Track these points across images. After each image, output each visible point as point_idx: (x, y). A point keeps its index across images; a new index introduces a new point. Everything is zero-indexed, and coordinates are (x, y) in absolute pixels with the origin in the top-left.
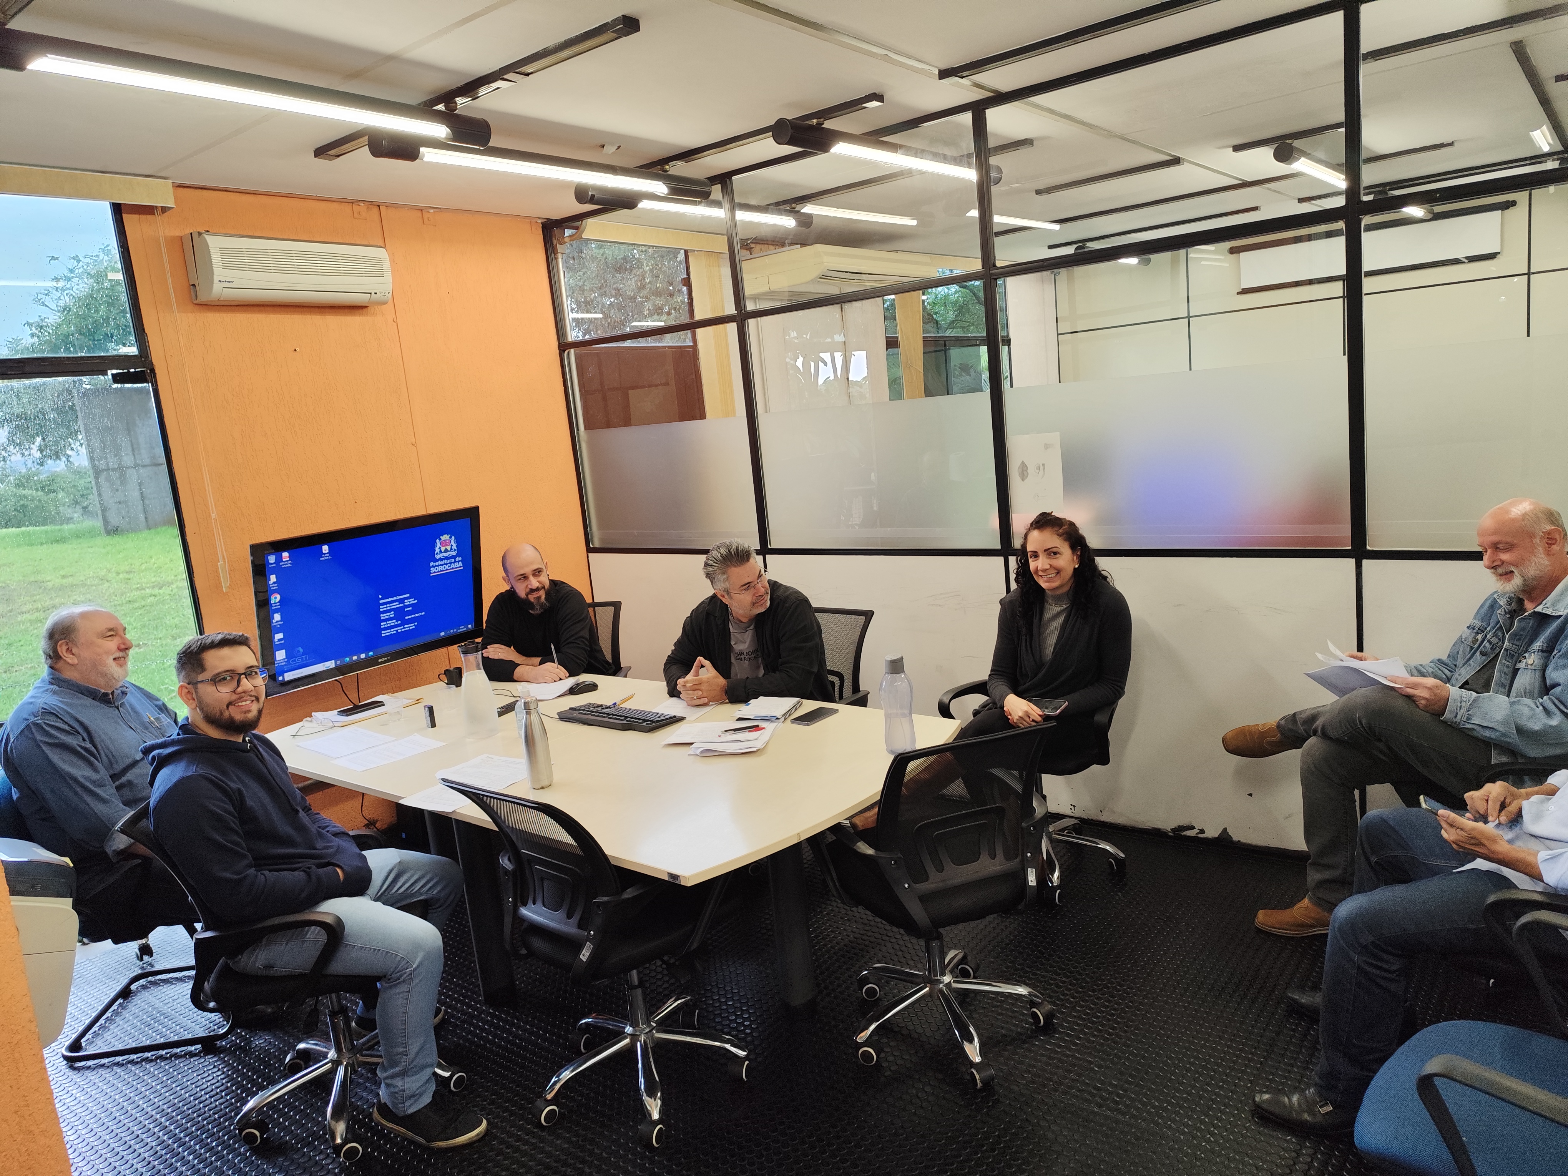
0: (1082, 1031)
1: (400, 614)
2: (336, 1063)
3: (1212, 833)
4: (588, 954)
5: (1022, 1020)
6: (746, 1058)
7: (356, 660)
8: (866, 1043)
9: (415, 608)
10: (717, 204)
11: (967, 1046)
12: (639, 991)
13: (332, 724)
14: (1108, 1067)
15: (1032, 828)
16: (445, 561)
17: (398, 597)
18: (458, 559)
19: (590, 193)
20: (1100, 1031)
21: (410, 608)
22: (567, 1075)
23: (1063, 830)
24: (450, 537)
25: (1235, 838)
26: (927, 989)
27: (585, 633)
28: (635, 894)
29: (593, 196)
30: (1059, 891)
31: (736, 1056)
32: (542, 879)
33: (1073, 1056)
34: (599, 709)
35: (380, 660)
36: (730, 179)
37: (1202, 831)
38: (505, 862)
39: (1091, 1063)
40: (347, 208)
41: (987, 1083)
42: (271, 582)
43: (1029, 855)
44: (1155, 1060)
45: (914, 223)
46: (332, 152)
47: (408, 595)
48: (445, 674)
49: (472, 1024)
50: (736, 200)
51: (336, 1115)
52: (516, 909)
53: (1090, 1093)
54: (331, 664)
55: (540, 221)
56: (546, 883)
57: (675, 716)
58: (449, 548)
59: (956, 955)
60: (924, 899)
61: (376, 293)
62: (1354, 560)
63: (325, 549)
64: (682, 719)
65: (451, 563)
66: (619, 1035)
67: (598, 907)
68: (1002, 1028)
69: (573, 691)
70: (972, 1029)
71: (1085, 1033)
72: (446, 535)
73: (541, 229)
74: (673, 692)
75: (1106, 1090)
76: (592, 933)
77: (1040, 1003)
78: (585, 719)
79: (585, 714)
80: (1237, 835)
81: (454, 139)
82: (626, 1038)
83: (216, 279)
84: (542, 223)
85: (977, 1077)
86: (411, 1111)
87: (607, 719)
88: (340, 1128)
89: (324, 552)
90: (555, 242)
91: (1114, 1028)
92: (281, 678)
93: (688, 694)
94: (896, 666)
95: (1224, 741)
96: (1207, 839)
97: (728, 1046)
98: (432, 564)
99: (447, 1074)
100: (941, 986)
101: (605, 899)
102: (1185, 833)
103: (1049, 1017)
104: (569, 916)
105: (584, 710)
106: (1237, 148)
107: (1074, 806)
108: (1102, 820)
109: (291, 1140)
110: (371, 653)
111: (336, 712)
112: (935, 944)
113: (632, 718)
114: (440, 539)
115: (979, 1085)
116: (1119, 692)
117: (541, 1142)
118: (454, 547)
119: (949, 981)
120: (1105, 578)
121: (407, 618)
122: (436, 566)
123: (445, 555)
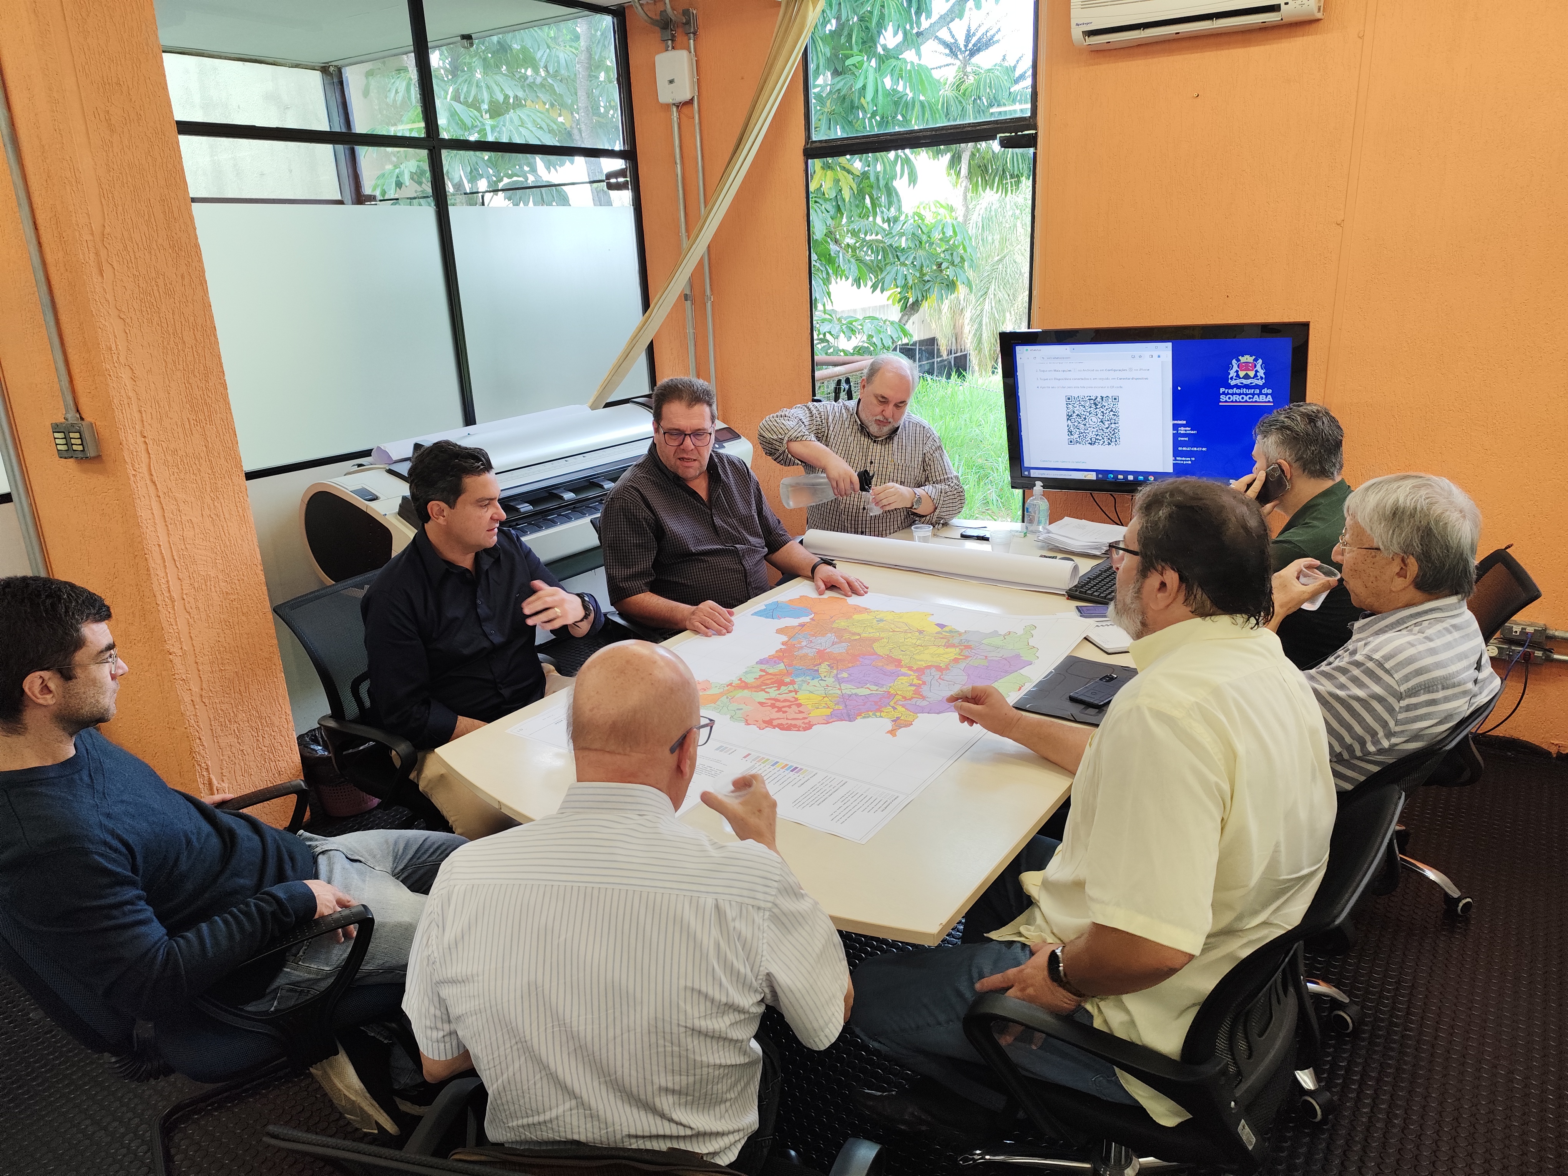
9: (1193, 440)
16: (1244, 390)
18: (1265, 391)
21: (1186, 439)
24: (1255, 360)
47: (1185, 422)
58: (1252, 374)
65: (1253, 394)
72: (1248, 356)
98: (1222, 390)
114: (1238, 360)
118: (1261, 373)
122: (1228, 394)
123: (1245, 382)
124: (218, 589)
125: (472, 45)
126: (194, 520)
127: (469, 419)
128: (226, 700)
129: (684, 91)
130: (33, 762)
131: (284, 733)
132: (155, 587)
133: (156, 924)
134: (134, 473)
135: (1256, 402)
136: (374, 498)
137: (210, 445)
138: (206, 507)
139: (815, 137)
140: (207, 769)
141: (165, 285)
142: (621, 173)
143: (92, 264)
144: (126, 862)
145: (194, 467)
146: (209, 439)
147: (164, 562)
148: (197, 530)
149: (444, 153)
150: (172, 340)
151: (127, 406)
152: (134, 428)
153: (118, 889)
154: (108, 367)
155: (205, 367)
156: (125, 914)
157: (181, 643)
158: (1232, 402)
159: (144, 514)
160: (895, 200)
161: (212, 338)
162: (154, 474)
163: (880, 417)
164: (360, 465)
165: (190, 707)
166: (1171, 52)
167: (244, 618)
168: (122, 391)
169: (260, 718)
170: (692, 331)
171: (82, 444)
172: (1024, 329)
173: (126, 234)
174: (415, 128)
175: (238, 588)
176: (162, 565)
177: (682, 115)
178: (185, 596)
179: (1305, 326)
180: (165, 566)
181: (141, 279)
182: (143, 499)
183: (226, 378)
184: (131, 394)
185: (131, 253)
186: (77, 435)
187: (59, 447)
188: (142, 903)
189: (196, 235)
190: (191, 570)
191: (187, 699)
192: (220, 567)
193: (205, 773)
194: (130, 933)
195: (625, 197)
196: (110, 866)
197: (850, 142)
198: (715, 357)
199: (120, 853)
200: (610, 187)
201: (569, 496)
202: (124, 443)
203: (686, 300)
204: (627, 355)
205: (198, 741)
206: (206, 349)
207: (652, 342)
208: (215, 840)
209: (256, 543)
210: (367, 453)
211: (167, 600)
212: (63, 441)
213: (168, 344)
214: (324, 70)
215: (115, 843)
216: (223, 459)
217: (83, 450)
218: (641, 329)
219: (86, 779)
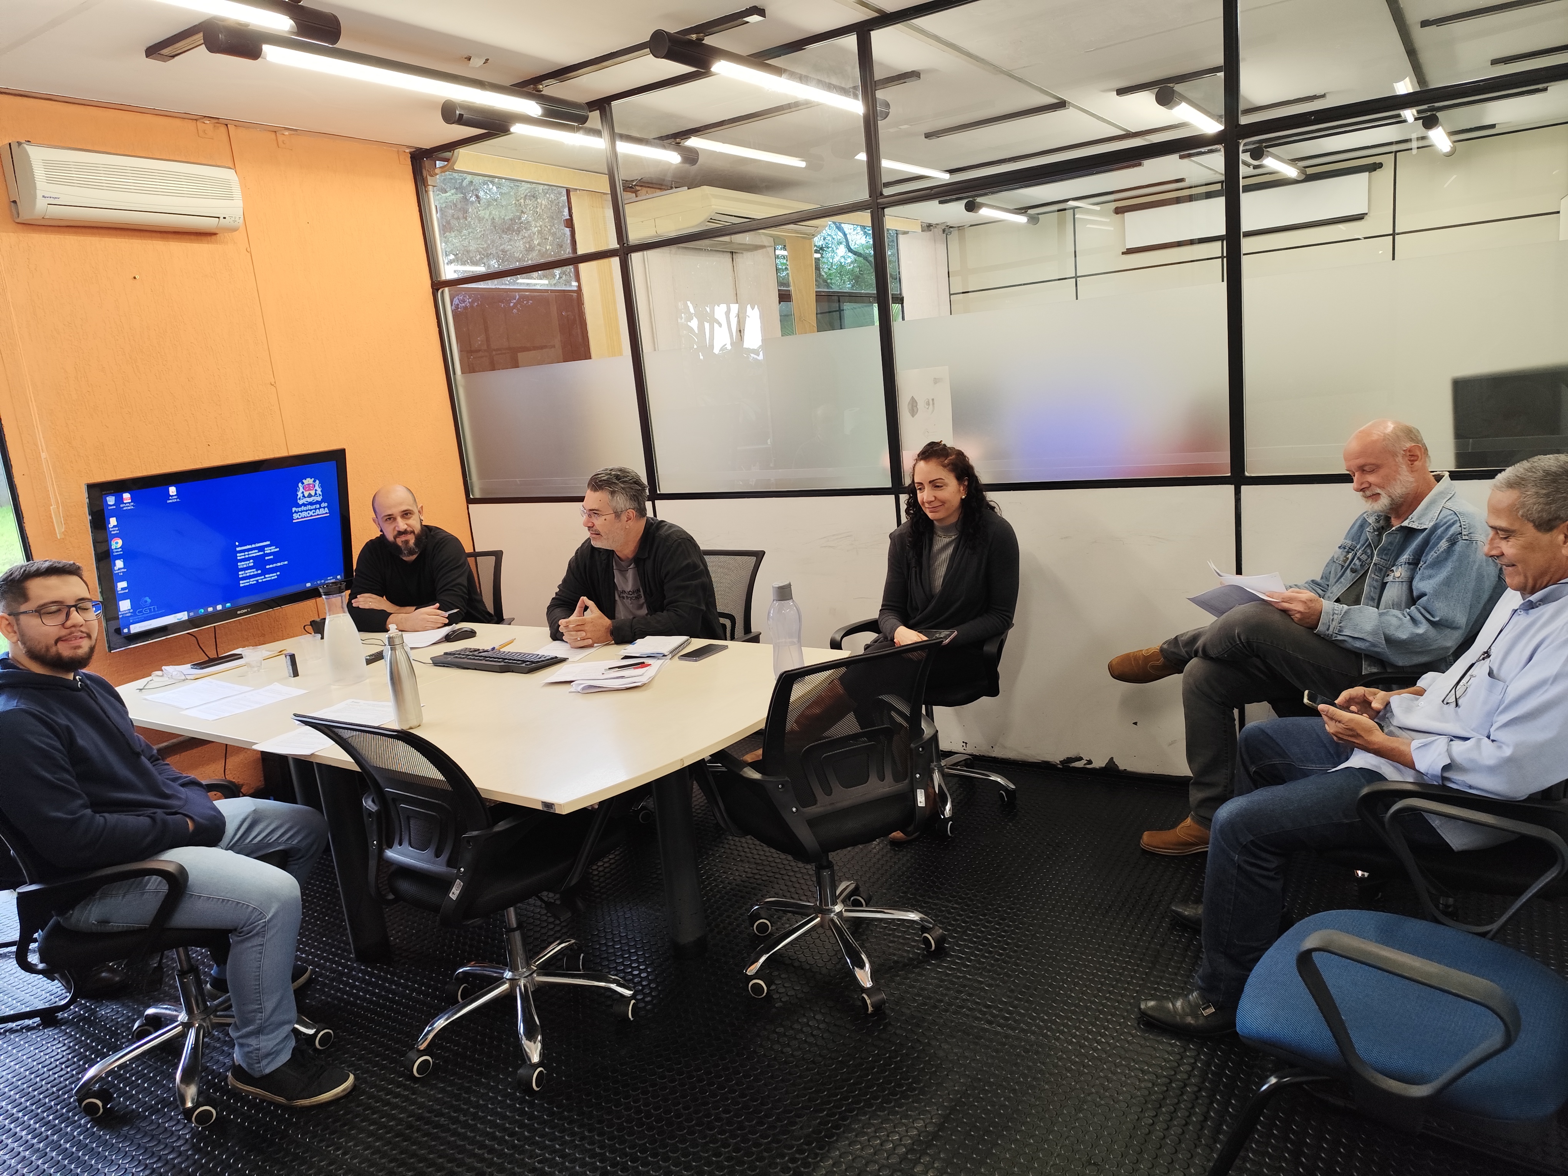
0: (973, 954)
1: (260, 563)
2: (187, 1026)
3: (1099, 763)
4: (458, 892)
5: (914, 946)
6: (633, 997)
7: (211, 612)
8: (757, 976)
9: (277, 557)
10: (597, 133)
11: (858, 973)
12: (517, 936)
13: (183, 678)
14: (998, 986)
15: (920, 749)
16: (309, 507)
17: (258, 545)
18: (323, 505)
19: (458, 112)
20: (990, 952)
21: (272, 557)
22: (441, 1023)
23: (955, 765)
24: (314, 481)
25: (1121, 767)
26: (819, 919)
27: (463, 580)
28: (507, 826)
29: (461, 115)
30: (951, 823)
31: (622, 996)
32: (408, 818)
33: (965, 978)
34: (476, 653)
35: (239, 612)
36: (609, 104)
37: (1090, 762)
38: (369, 804)
39: (981, 982)
40: (191, 125)
41: (879, 1007)
42: (111, 526)
43: (918, 776)
44: (1044, 977)
45: (803, 165)
46: (165, 51)
47: (268, 543)
48: (311, 625)
49: (342, 982)
50: (616, 131)
51: (187, 1078)
52: (381, 851)
53: (980, 1011)
54: (183, 616)
55: (408, 151)
56: (412, 822)
57: (556, 657)
58: (313, 493)
59: (848, 886)
60: (813, 823)
61: (224, 218)
62: (1233, 486)
63: (172, 490)
64: (563, 660)
65: (316, 509)
66: (497, 981)
67: (468, 842)
68: (894, 955)
69: (448, 638)
70: (864, 957)
71: (976, 956)
72: (308, 479)
73: (409, 160)
74: (556, 636)
75: (996, 1008)
76: (462, 869)
77: (931, 928)
78: (460, 663)
79: (460, 658)
80: (1123, 764)
81: (299, 33)
82: (504, 983)
83: (39, 194)
84: (410, 153)
85: (868, 1002)
86: (268, 1071)
87: (483, 662)
88: (191, 1092)
89: (171, 494)
90: (425, 173)
91: (1005, 949)
92: (126, 631)
93: (572, 635)
94: (784, 593)
95: (1111, 668)
96: (1094, 769)
97: (613, 986)
98: (294, 509)
99: (311, 1032)
100: (832, 915)
101: (475, 833)
102: (1073, 765)
103: (940, 941)
104: (437, 855)
105: (459, 654)
106: (1121, 92)
107: (966, 743)
108: (993, 756)
109: (138, 1108)
110: (228, 605)
111: (189, 666)
112: (826, 873)
113: (510, 659)
114: (303, 483)
115: (870, 1009)
116: (1007, 623)
117: (413, 1094)
118: (319, 492)
119: (840, 910)
120: (993, 508)
121: (268, 567)
122: (299, 512)
123: (309, 500)
135: (318, 515)
158: (302, 518)
179: (343, 451)
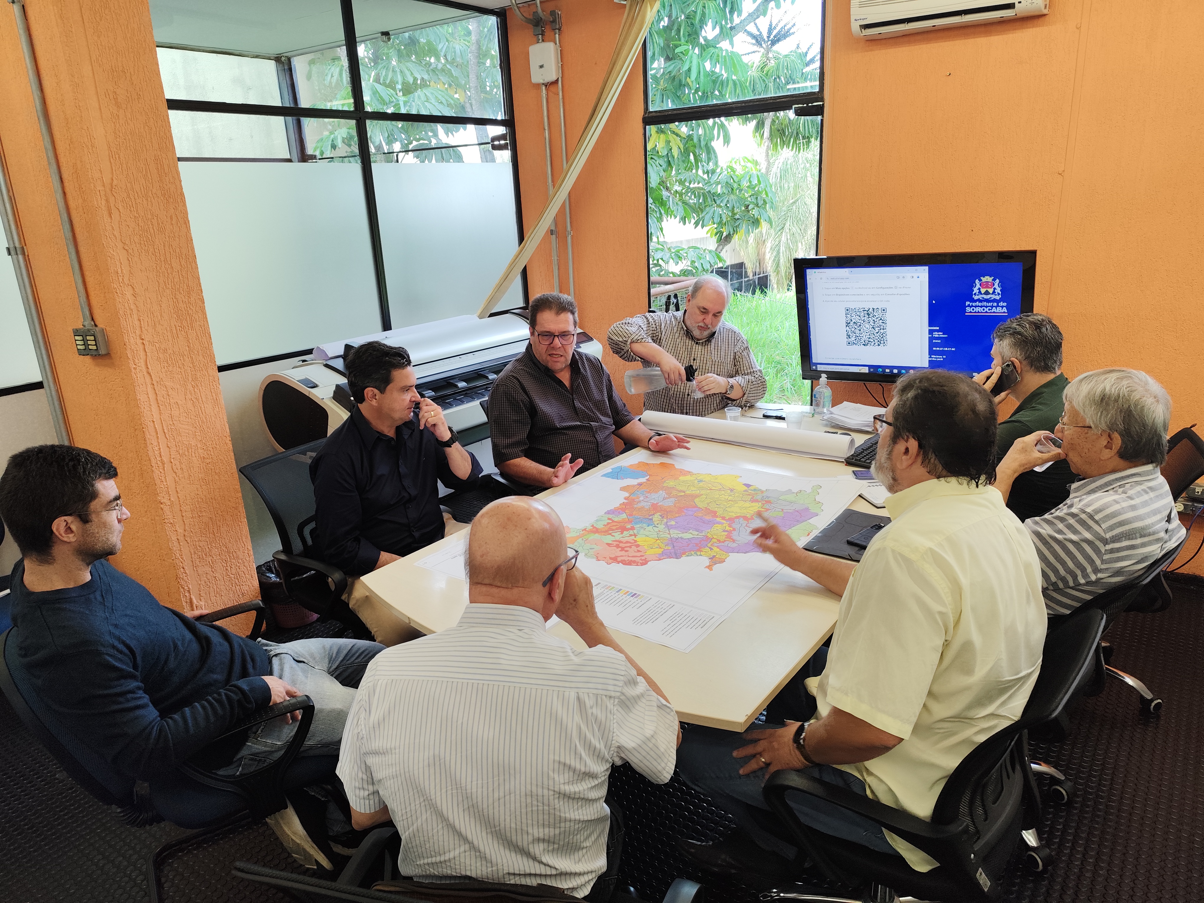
16: (985, 304)
18: (1001, 304)
21: (939, 341)
24: (994, 280)
47: (938, 328)
58: (991, 291)
65: (992, 307)
72: (986, 277)
98: (967, 303)
114: (980, 280)
118: (998, 290)
122: (972, 306)
123: (986, 297)
124: (197, 455)
125: (389, 39)
126: (179, 402)
127: (387, 326)
128: (204, 539)
129: (551, 74)
130: (59, 585)
131: (246, 564)
132: (150, 453)
133: (151, 708)
134: (134, 366)
135: (994, 312)
136: (315, 386)
137: (192, 345)
138: (188, 393)
139: (651, 109)
140: (189, 591)
141: (158, 224)
142: (503, 137)
143: (103, 208)
144: (129, 661)
145: (179, 361)
146: (191, 341)
147: (157, 434)
148: (182, 410)
149: (368, 122)
150: (163, 265)
151: (129, 316)
152: (135, 332)
153: (122, 681)
154: (115, 286)
155: (188, 286)
156: (128, 701)
157: (169, 495)
158: (975, 312)
159: (142, 397)
160: (713, 156)
161: (194, 264)
162: (149, 367)
163: (702, 324)
164: (304, 361)
165: (176, 544)
166: (929, 41)
167: (217, 477)
168: (126, 305)
169: (228, 552)
170: (556, 258)
171: (96, 345)
172: (812, 256)
173: (128, 185)
174: (346, 103)
175: (212, 454)
176: (155, 437)
177: (550, 94)
178: (172, 460)
179: (1033, 253)
180: (158, 437)
181: (140, 219)
182: (141, 386)
183: (204, 294)
184: (133, 307)
185: (133, 200)
186: (92, 338)
187: (79, 347)
188: (141, 692)
189: (181, 186)
190: (177, 440)
191: (174, 538)
192: (199, 438)
193: (187, 594)
194: (132, 715)
195: (505, 155)
196: (117, 664)
197: (679, 112)
198: (574, 279)
199: (125, 654)
200: (494, 148)
201: (462, 385)
202: (127, 344)
203: (552, 234)
204: (506, 277)
205: (182, 570)
206: (189, 273)
207: (526, 266)
208: (195, 646)
209: (226, 420)
210: (309, 352)
211: (159, 463)
212: (82, 343)
213: (161, 269)
214: (278, 59)
215: (121, 646)
216: (201, 356)
217: (97, 350)
218: (517, 257)
219: (99, 598)
